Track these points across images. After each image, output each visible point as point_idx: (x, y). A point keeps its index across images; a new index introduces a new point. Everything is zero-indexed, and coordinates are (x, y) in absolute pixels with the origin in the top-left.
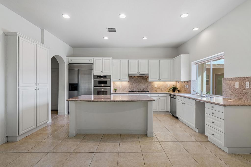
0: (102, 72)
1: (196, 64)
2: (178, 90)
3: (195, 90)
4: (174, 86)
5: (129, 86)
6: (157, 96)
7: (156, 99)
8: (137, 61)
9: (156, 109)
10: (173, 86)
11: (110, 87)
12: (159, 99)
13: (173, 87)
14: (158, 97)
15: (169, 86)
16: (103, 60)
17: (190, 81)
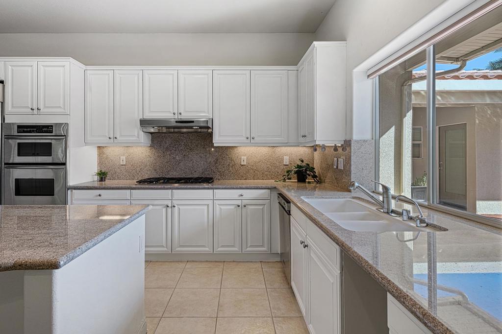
0: (35, 111)
1: (368, 76)
2: (314, 177)
3: (356, 184)
4: (302, 161)
5: (154, 161)
6: (236, 197)
7: (232, 207)
8: (173, 74)
9: (233, 246)
10: (299, 163)
11: (64, 164)
12: (244, 209)
13: (299, 166)
14: (239, 203)
15: (286, 160)
16: (42, 69)
17: (347, 144)
